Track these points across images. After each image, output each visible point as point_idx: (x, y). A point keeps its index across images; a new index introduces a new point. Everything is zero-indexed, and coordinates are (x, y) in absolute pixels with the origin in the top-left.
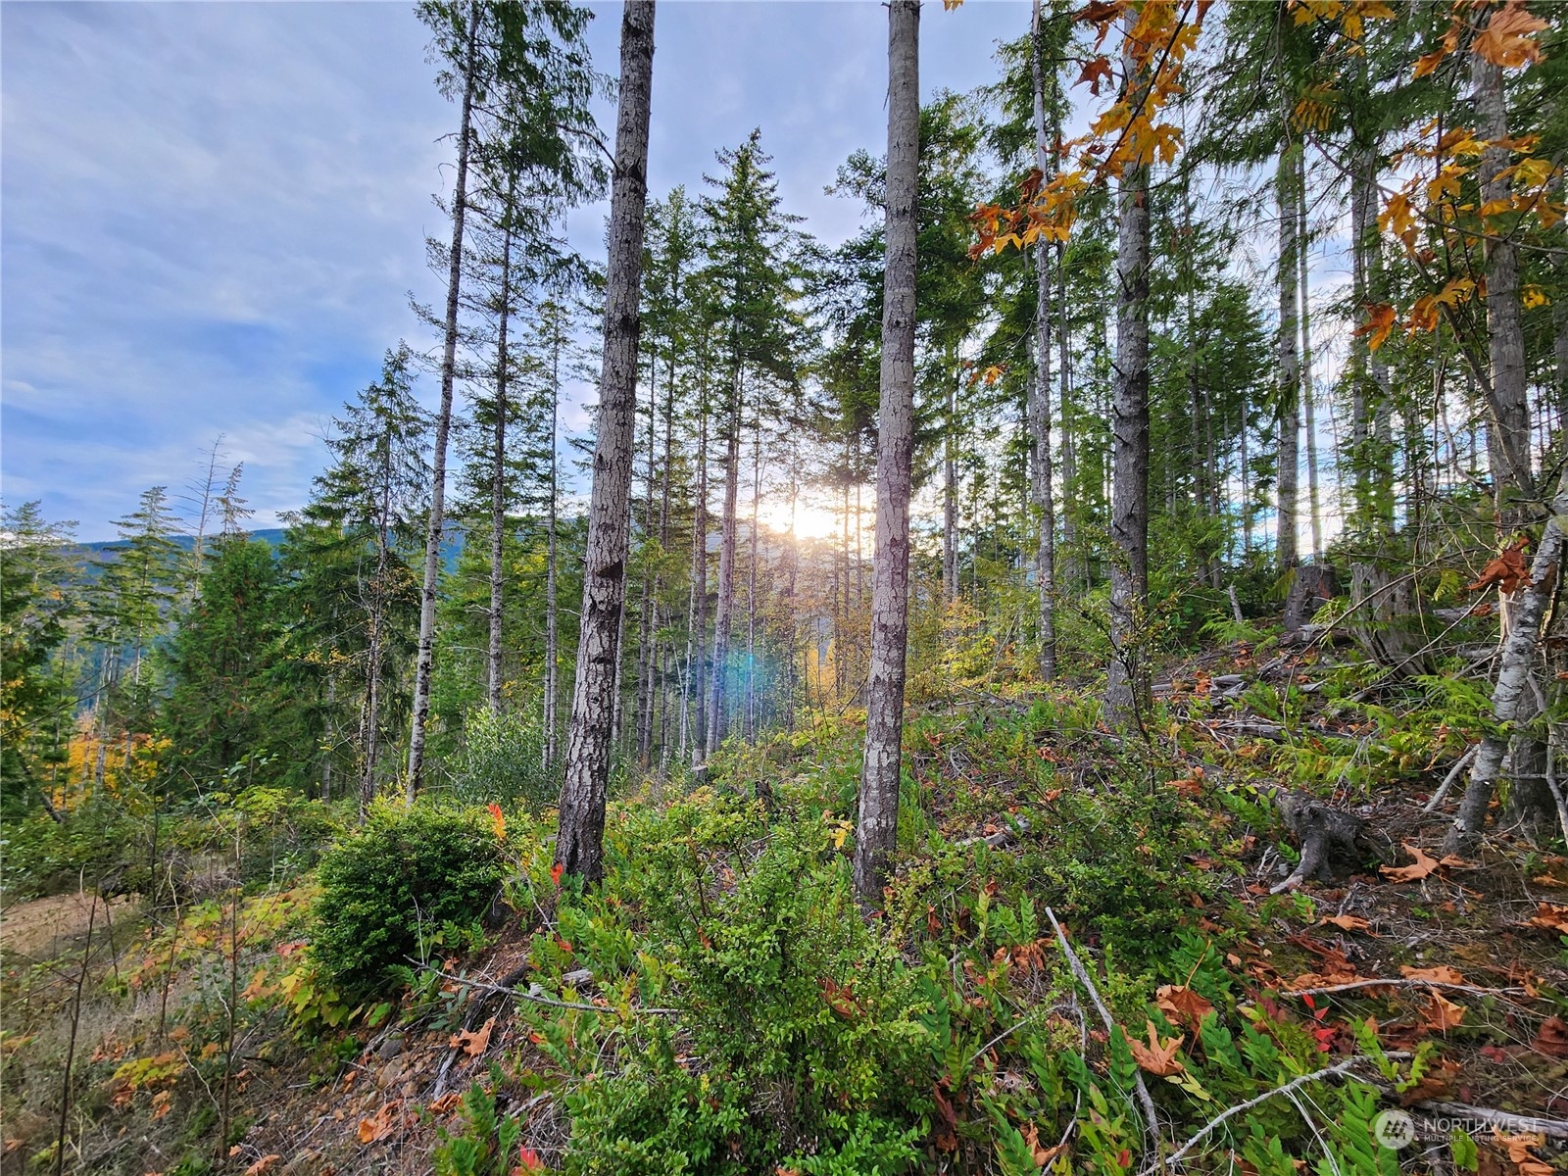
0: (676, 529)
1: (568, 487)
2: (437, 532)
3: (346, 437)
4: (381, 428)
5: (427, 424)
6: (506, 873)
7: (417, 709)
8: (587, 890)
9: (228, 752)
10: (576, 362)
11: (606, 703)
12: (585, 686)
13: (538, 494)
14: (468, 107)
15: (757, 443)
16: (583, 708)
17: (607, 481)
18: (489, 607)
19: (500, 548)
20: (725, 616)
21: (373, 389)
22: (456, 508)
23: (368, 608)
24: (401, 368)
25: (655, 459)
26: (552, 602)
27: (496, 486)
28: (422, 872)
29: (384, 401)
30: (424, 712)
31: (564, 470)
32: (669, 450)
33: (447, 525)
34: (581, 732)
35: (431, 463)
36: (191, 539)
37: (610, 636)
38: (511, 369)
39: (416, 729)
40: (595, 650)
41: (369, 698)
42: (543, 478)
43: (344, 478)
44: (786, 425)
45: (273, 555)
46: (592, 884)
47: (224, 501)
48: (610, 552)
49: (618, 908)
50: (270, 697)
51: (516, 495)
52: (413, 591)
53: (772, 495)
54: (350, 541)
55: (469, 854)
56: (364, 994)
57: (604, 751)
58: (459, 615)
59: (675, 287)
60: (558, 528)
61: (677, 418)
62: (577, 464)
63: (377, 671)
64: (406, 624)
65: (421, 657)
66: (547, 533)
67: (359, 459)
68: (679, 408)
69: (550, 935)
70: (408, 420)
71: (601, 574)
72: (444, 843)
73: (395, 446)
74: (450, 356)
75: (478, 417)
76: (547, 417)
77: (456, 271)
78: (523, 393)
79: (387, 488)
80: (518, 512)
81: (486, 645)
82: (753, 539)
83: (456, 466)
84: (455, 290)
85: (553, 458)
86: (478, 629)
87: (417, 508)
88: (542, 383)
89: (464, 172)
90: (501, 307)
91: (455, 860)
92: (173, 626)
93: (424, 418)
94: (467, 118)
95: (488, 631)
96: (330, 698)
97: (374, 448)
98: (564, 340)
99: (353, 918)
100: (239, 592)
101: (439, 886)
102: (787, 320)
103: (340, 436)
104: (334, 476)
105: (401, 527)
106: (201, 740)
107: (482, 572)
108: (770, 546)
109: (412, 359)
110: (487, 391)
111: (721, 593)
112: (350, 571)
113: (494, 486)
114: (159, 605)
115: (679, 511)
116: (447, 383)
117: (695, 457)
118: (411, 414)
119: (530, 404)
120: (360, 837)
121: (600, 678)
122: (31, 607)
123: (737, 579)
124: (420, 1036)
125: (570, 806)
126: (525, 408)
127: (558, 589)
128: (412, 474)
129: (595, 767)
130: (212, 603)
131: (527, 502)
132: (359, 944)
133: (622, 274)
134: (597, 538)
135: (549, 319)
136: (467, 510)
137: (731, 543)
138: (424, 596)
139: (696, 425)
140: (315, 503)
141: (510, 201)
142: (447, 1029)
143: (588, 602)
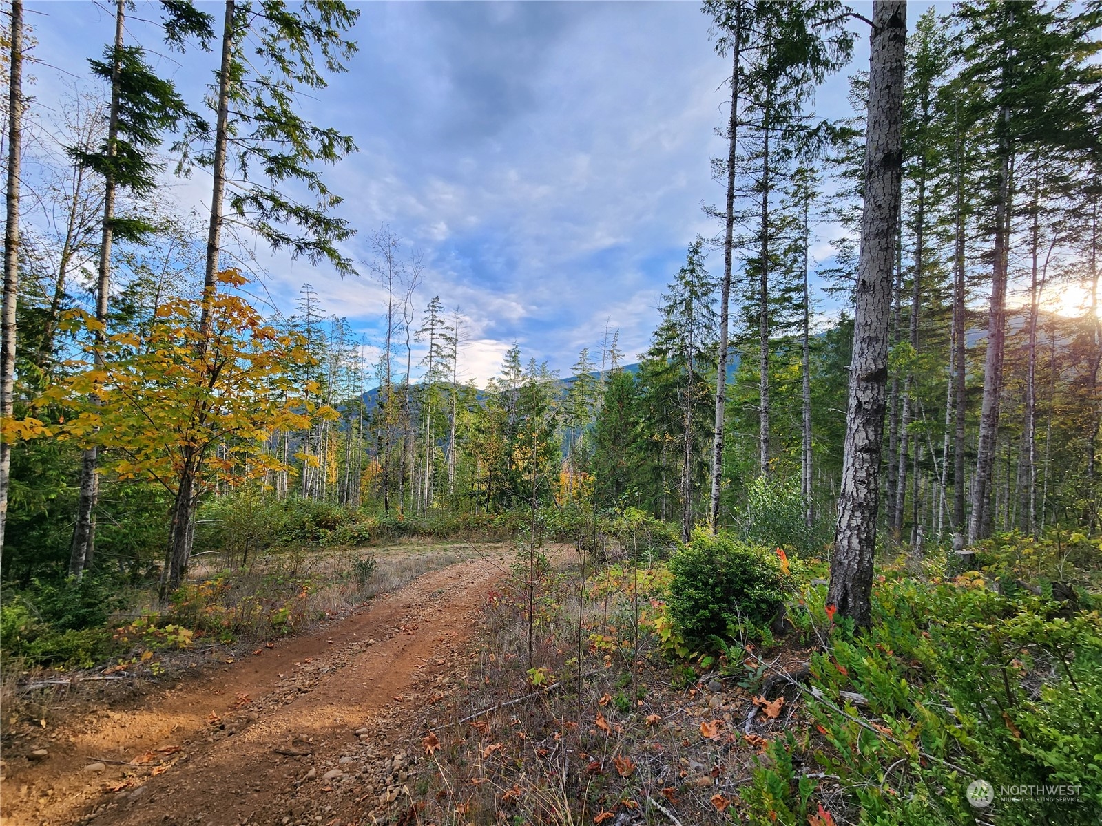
0: (927, 331)
1: (817, 310)
2: (724, 357)
3: (668, 304)
4: (687, 294)
5: (715, 285)
6: (787, 598)
7: (715, 473)
8: (857, 633)
9: (619, 487)
10: (824, 209)
11: (872, 486)
12: (851, 470)
13: (792, 320)
14: (737, 53)
15: (1035, 228)
16: (850, 488)
17: (870, 301)
18: (759, 405)
19: (766, 363)
20: (993, 409)
21: (683, 271)
22: (735, 339)
23: (684, 408)
24: (697, 253)
25: (903, 270)
26: (807, 401)
27: (762, 319)
28: (730, 581)
29: (689, 277)
30: (719, 475)
31: (813, 297)
32: (919, 260)
33: (730, 350)
34: (849, 506)
35: (719, 311)
36: (598, 373)
37: (876, 431)
38: (771, 231)
39: (714, 486)
40: (861, 441)
41: (686, 463)
42: (797, 307)
43: (668, 329)
44: (1081, 199)
45: (634, 378)
46: (862, 629)
47: (612, 352)
48: (875, 360)
49: (890, 655)
50: (636, 459)
51: (776, 324)
52: (709, 395)
53: (1058, 279)
54: (672, 368)
55: (759, 578)
56: (697, 646)
57: (871, 525)
58: (737, 411)
59: (925, 107)
60: (810, 343)
61: (928, 228)
62: (825, 290)
63: (689, 448)
64: (705, 418)
65: (717, 440)
66: (801, 348)
67: (676, 317)
68: (931, 218)
69: (826, 656)
70: (703, 285)
71: (866, 379)
72: (742, 566)
73: (695, 304)
74: (730, 236)
75: (748, 273)
76: (799, 259)
77: (732, 175)
78: (779, 247)
79: (691, 332)
80: (777, 335)
81: (758, 432)
82: (1031, 328)
83: (734, 310)
84: (732, 188)
85: (805, 289)
86: (752, 421)
87: (710, 342)
88: (795, 234)
89: (736, 101)
90: (763, 187)
91: (751, 580)
92: (594, 418)
93: (713, 282)
94: (737, 61)
95: (759, 422)
96: (664, 462)
97: (684, 308)
98: (814, 194)
99: (690, 598)
100: (620, 401)
101: (740, 594)
102: (1081, 82)
103: (665, 304)
104: (663, 330)
105: (700, 356)
106: (607, 479)
107: (753, 381)
108: (1057, 334)
109: (704, 244)
110: (753, 252)
111: (987, 387)
112: (673, 386)
113: (761, 320)
114: (588, 408)
115: (931, 313)
116: (728, 254)
117: (951, 259)
118: (704, 281)
119: (785, 254)
120: (690, 549)
121: (866, 465)
122: (547, 411)
123: (1005, 371)
124: (732, 687)
125: (841, 563)
126: (782, 257)
127: (812, 391)
128: (706, 320)
129: (863, 537)
130: (609, 407)
131: (785, 327)
132: (694, 615)
133: (883, 118)
134: (862, 349)
135: (801, 183)
136: (741, 339)
137: (999, 337)
138: (717, 400)
139: (952, 229)
140: (653, 346)
141: (767, 105)
142: (750, 691)
143: (853, 403)
